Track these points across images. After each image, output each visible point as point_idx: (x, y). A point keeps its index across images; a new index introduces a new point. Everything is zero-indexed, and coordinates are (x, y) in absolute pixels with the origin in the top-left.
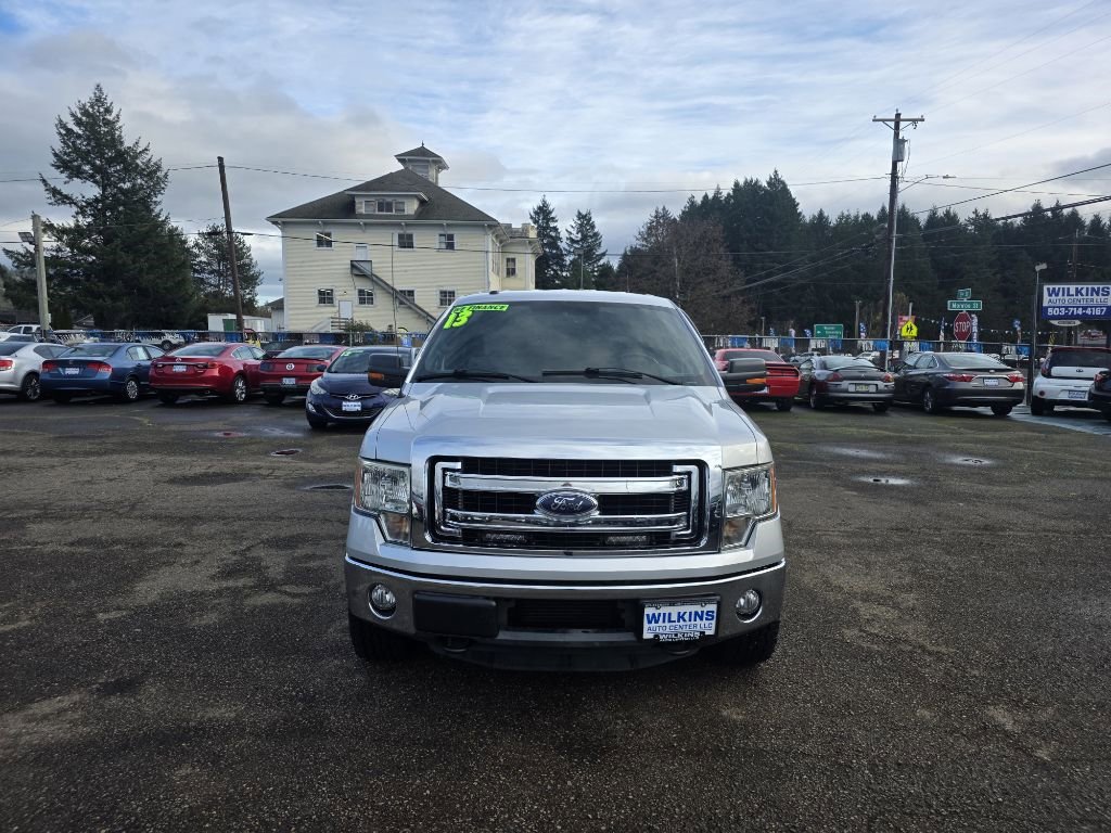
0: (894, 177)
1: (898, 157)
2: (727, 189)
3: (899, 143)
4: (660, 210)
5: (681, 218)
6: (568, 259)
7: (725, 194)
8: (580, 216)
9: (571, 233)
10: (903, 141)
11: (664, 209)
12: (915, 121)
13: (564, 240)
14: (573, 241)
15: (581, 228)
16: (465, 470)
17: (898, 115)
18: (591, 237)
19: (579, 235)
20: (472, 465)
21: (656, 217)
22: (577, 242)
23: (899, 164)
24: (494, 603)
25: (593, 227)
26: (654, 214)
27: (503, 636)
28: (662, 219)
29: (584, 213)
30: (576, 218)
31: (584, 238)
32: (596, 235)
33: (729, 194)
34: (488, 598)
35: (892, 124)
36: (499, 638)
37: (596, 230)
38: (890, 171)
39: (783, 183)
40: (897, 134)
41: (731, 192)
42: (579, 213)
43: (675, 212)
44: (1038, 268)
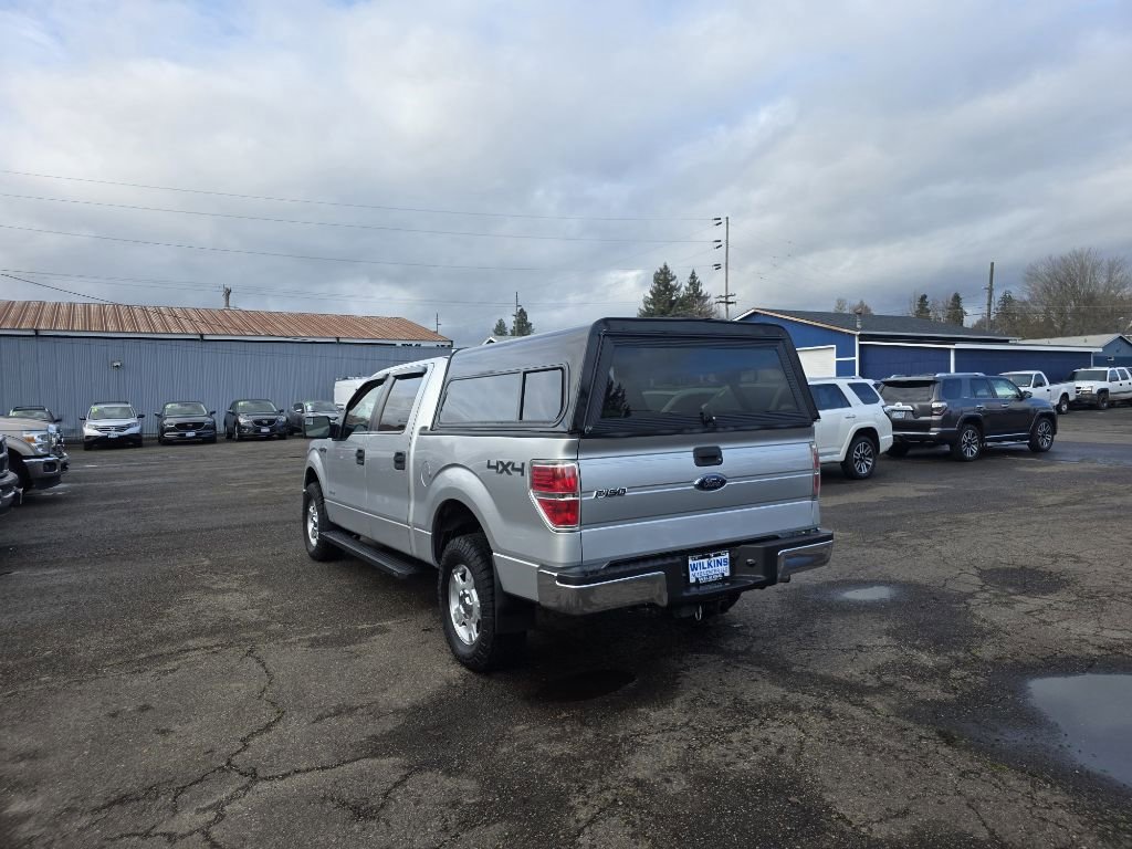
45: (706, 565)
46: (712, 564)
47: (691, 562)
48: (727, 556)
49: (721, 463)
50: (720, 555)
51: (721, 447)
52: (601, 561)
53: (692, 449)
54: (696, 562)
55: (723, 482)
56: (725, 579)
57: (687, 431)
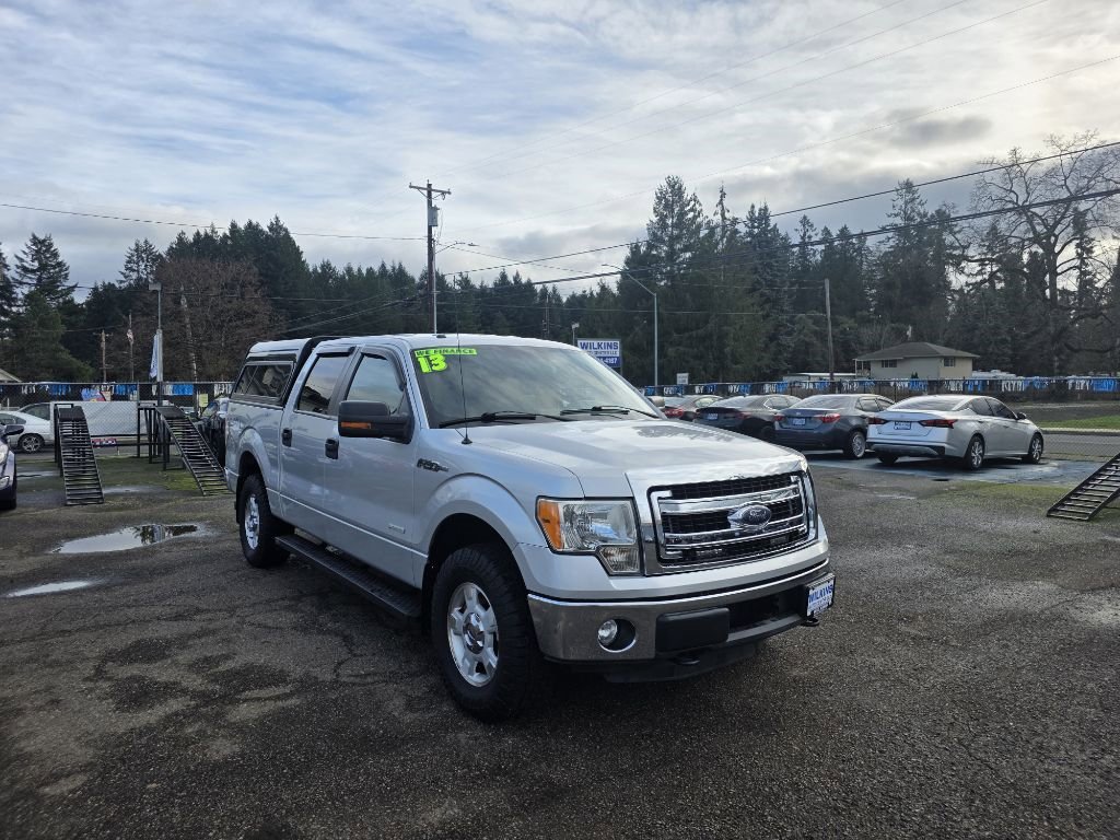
0: (430, 240)
1: (432, 222)
2: (223, 229)
3: (433, 212)
4: (142, 243)
5: (168, 253)
6: (21, 292)
7: (220, 234)
8: (35, 240)
9: (21, 260)
10: (436, 209)
11: (146, 242)
12: (443, 193)
13: (13, 267)
14: (25, 270)
15: (37, 255)
16: (674, 497)
17: (429, 185)
18: (54, 267)
19: (36, 264)
20: (681, 491)
21: (136, 250)
22: (33, 271)
23: (433, 229)
24: (727, 609)
25: (55, 255)
26: (133, 247)
27: (733, 637)
28: (143, 252)
29: (42, 237)
30: (29, 244)
31: (43, 267)
32: (60, 264)
33: (225, 235)
34: (719, 607)
35: (425, 192)
36: (728, 640)
37: (60, 260)
38: (427, 234)
39: (286, 230)
40: (430, 203)
41: (228, 233)
42: (35, 237)
43: (161, 248)
44: (574, 327)
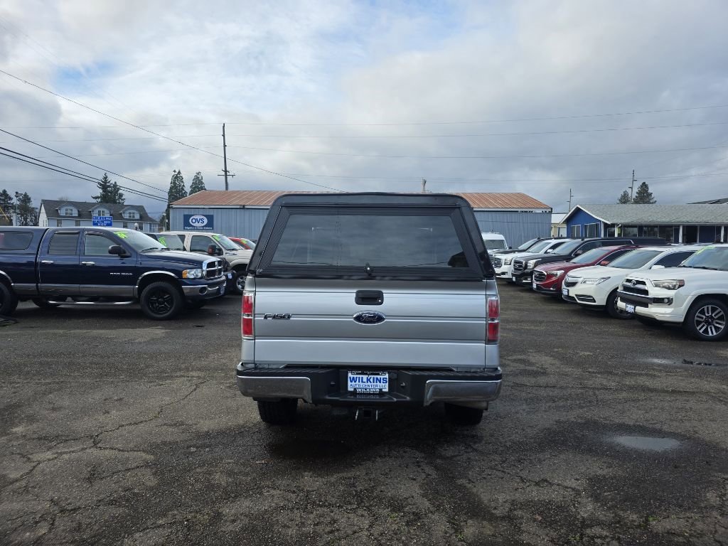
45: (365, 380)
46: (372, 380)
47: (350, 375)
48: (387, 376)
49: (381, 303)
50: (378, 374)
51: (384, 291)
52: (281, 363)
53: (355, 291)
54: (355, 376)
55: (383, 319)
56: (381, 393)
57: (346, 277)
